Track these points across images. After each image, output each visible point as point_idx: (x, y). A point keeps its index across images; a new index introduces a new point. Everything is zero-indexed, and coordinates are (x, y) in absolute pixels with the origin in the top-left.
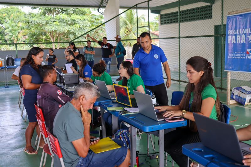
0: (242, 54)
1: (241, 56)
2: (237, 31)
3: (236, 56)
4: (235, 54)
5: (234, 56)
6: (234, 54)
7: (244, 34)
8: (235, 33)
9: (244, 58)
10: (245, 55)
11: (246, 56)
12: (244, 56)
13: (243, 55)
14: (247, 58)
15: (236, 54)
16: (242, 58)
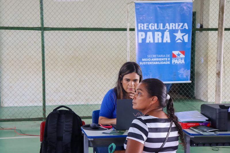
0: (164, 57)
1: (164, 61)
2: (154, 26)
3: (155, 61)
4: (153, 58)
5: (151, 61)
6: (151, 58)
7: (167, 30)
8: (152, 28)
9: (169, 63)
10: (169, 59)
11: (171, 61)
12: (168, 61)
13: (166, 59)
14: (174, 63)
15: (155, 58)
16: (165, 63)
